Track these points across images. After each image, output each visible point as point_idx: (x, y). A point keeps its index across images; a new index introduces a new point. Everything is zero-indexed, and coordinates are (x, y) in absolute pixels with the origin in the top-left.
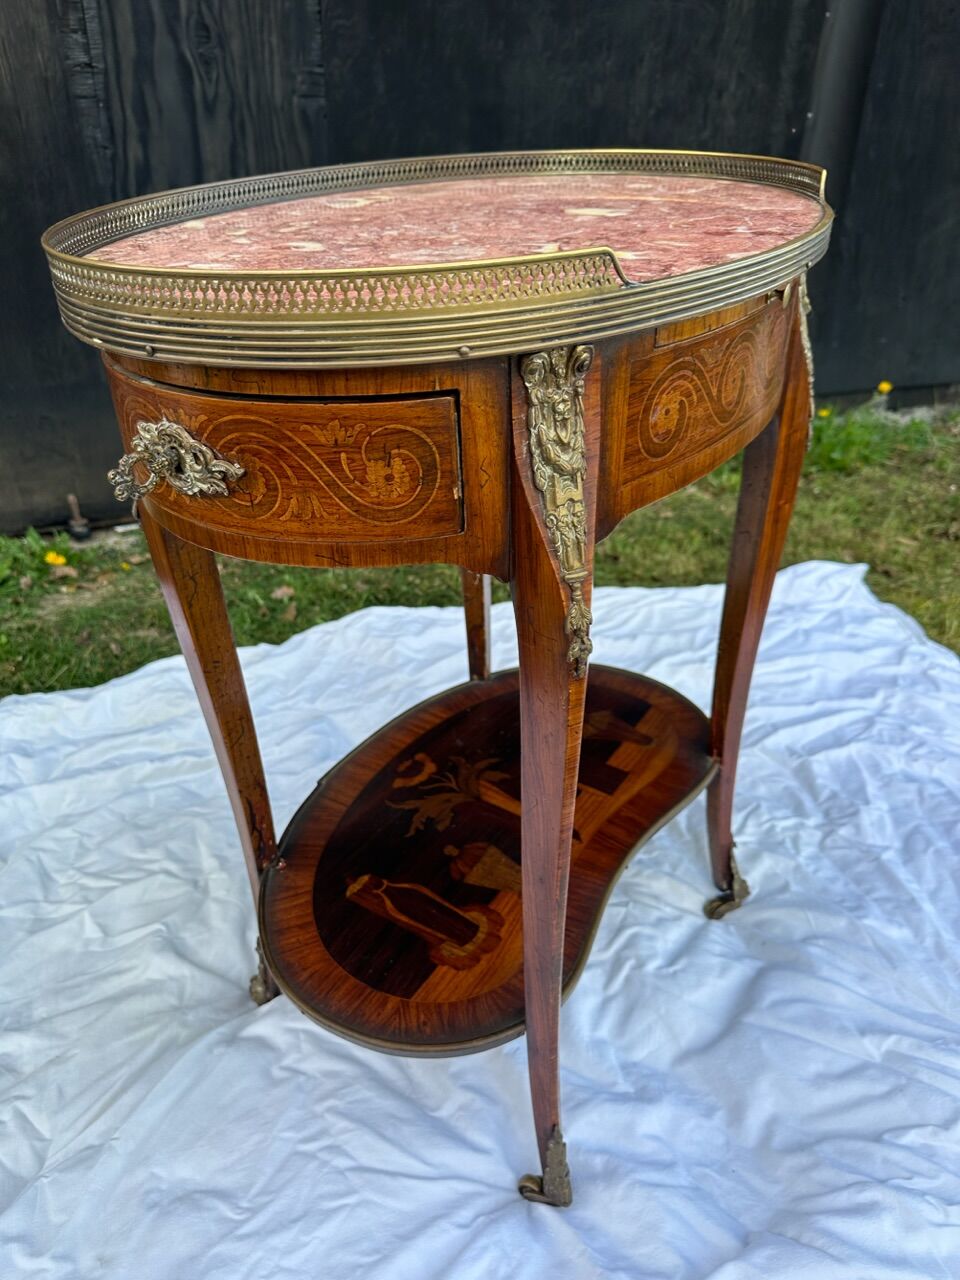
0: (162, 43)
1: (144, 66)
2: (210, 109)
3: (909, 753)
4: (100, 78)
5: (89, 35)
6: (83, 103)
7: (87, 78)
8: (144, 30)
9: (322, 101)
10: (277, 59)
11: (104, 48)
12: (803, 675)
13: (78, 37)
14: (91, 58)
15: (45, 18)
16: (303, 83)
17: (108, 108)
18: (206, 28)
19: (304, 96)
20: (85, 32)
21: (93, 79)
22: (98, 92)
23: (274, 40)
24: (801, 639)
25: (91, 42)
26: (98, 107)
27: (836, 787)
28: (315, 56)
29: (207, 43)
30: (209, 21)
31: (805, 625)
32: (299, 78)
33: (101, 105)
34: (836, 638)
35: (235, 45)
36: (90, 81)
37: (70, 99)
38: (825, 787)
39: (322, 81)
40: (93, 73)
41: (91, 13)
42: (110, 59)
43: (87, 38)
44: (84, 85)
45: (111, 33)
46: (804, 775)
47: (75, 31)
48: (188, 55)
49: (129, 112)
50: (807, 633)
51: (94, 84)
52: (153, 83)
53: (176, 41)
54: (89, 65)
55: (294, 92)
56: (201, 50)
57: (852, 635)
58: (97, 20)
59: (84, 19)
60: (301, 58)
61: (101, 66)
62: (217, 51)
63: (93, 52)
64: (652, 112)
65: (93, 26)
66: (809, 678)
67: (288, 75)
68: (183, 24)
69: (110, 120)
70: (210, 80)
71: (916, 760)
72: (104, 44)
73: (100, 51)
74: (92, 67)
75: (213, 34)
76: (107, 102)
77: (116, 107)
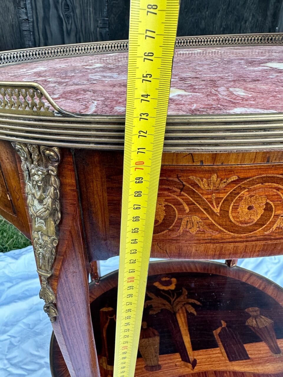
0: (52, 11)
1: (46, 19)
2: (69, 33)
4: (31, 24)
5: (28, 9)
6: (25, 33)
7: (27, 24)
8: (46, 7)
9: (107, 29)
10: (92, 15)
11: (32, 14)
13: (24, 10)
14: (28, 17)
15: (12, 4)
16: (101, 23)
17: (34, 34)
18: (68, 6)
19: (101, 28)
20: (26, 8)
21: (29, 24)
22: (31, 29)
23: (91, 9)
25: (28, 11)
26: (30, 34)
28: (105, 14)
29: (68, 10)
30: (69, 3)
32: (100, 22)
33: (31, 33)
35: (78, 11)
36: (28, 25)
37: (21, 31)
39: (108, 23)
40: (29, 22)
41: (28, 1)
42: (35, 17)
43: (27, 10)
44: (26, 27)
45: (35, 8)
47: (23, 8)
48: (62, 16)
49: (41, 35)
51: (29, 26)
52: (49, 25)
53: (57, 10)
54: (28, 20)
55: (98, 26)
56: (66, 13)
58: (30, 4)
59: (26, 4)
60: (100, 15)
61: (32, 20)
62: (72, 13)
63: (29, 15)
64: (222, 29)
65: (29, 6)
67: (96, 21)
68: (60, 6)
69: (34, 38)
70: (69, 23)
72: (33, 12)
73: (31, 15)
74: (29, 20)
75: (70, 8)
76: (33, 32)
77: (37, 34)
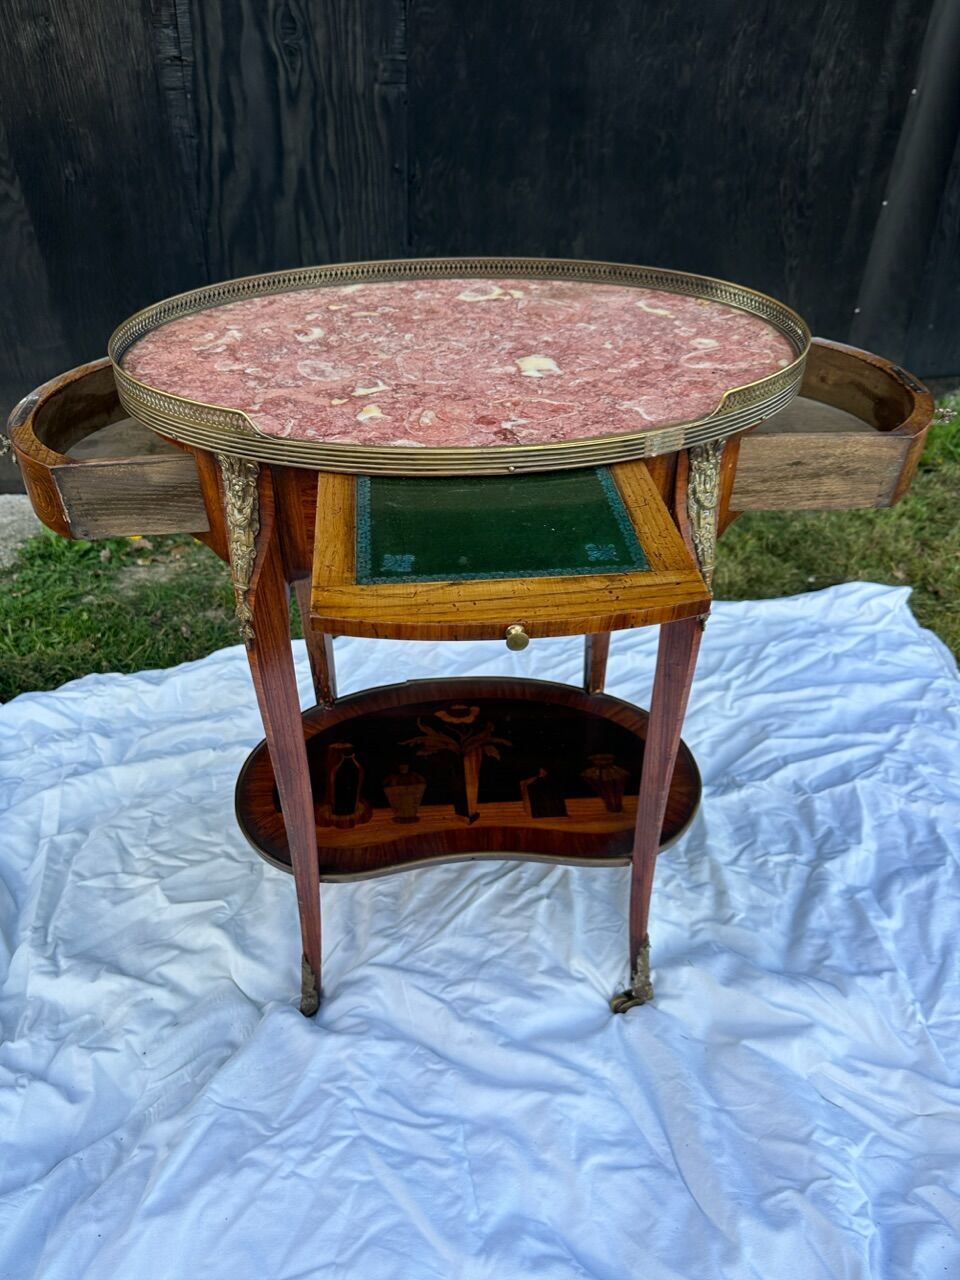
0: (249, 34)
1: (231, 57)
2: (293, 98)
3: (909, 794)
4: (189, 71)
5: (180, 30)
6: (172, 95)
7: (177, 71)
8: (232, 23)
9: (403, 88)
10: (359, 48)
11: (193, 43)
12: (823, 704)
13: (169, 32)
14: (180, 52)
15: (139, 14)
16: (384, 70)
17: (195, 100)
18: (292, 20)
19: (385, 83)
20: (176, 27)
21: (182, 71)
22: (187, 84)
23: (358, 29)
24: (830, 663)
25: (181, 36)
26: (186, 98)
27: (834, 824)
28: (398, 43)
29: (293, 34)
30: (295, 13)
31: (837, 649)
32: (381, 66)
33: (189, 96)
34: (864, 665)
35: (320, 36)
36: (180, 74)
37: (160, 91)
38: (824, 823)
39: (404, 68)
40: (182, 66)
41: (182, 8)
42: (199, 53)
43: (178, 33)
44: (173, 78)
45: (200, 27)
46: (806, 811)
47: (167, 26)
48: (275, 48)
49: (215, 102)
50: (837, 657)
51: (183, 76)
52: (239, 73)
53: (263, 33)
54: (179, 58)
55: (376, 80)
56: (286, 42)
57: (883, 663)
58: (188, 15)
59: (176, 14)
60: (384, 46)
61: (190, 59)
62: (302, 42)
63: (183, 46)
65: (184, 21)
66: (828, 709)
67: (371, 64)
68: (271, 19)
69: (197, 111)
70: (294, 70)
71: (915, 801)
72: (194, 38)
73: (190, 45)
74: (181, 60)
75: (299, 25)
76: (195, 93)
77: (203, 98)
